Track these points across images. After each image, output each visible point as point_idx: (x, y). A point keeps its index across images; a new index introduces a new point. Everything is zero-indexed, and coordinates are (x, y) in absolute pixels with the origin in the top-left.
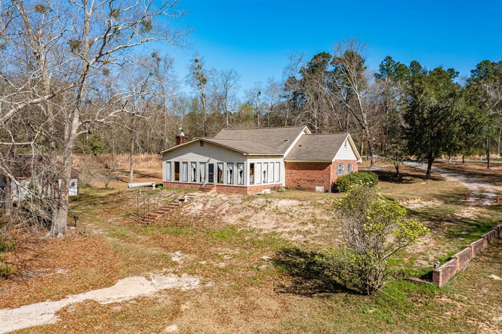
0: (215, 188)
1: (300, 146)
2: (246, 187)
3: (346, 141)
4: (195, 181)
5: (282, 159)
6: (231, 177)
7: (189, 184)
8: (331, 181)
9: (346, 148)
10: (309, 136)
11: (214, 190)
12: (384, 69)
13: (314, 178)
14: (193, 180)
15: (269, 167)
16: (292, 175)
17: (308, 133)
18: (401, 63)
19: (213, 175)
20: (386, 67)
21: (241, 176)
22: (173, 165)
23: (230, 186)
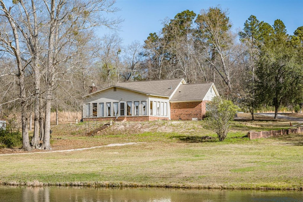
0: (126, 119)
1: (180, 92)
2: (148, 117)
3: (211, 88)
4: (109, 115)
5: (168, 100)
6: (137, 111)
7: (105, 118)
8: (202, 114)
9: (211, 93)
10: (186, 85)
11: (125, 120)
12: (248, 28)
13: (191, 113)
14: (108, 115)
15: (160, 105)
16: (175, 112)
17: (184, 84)
18: (264, 22)
19: (123, 111)
20: (250, 26)
21: (144, 110)
22: (91, 105)
23: (137, 117)
